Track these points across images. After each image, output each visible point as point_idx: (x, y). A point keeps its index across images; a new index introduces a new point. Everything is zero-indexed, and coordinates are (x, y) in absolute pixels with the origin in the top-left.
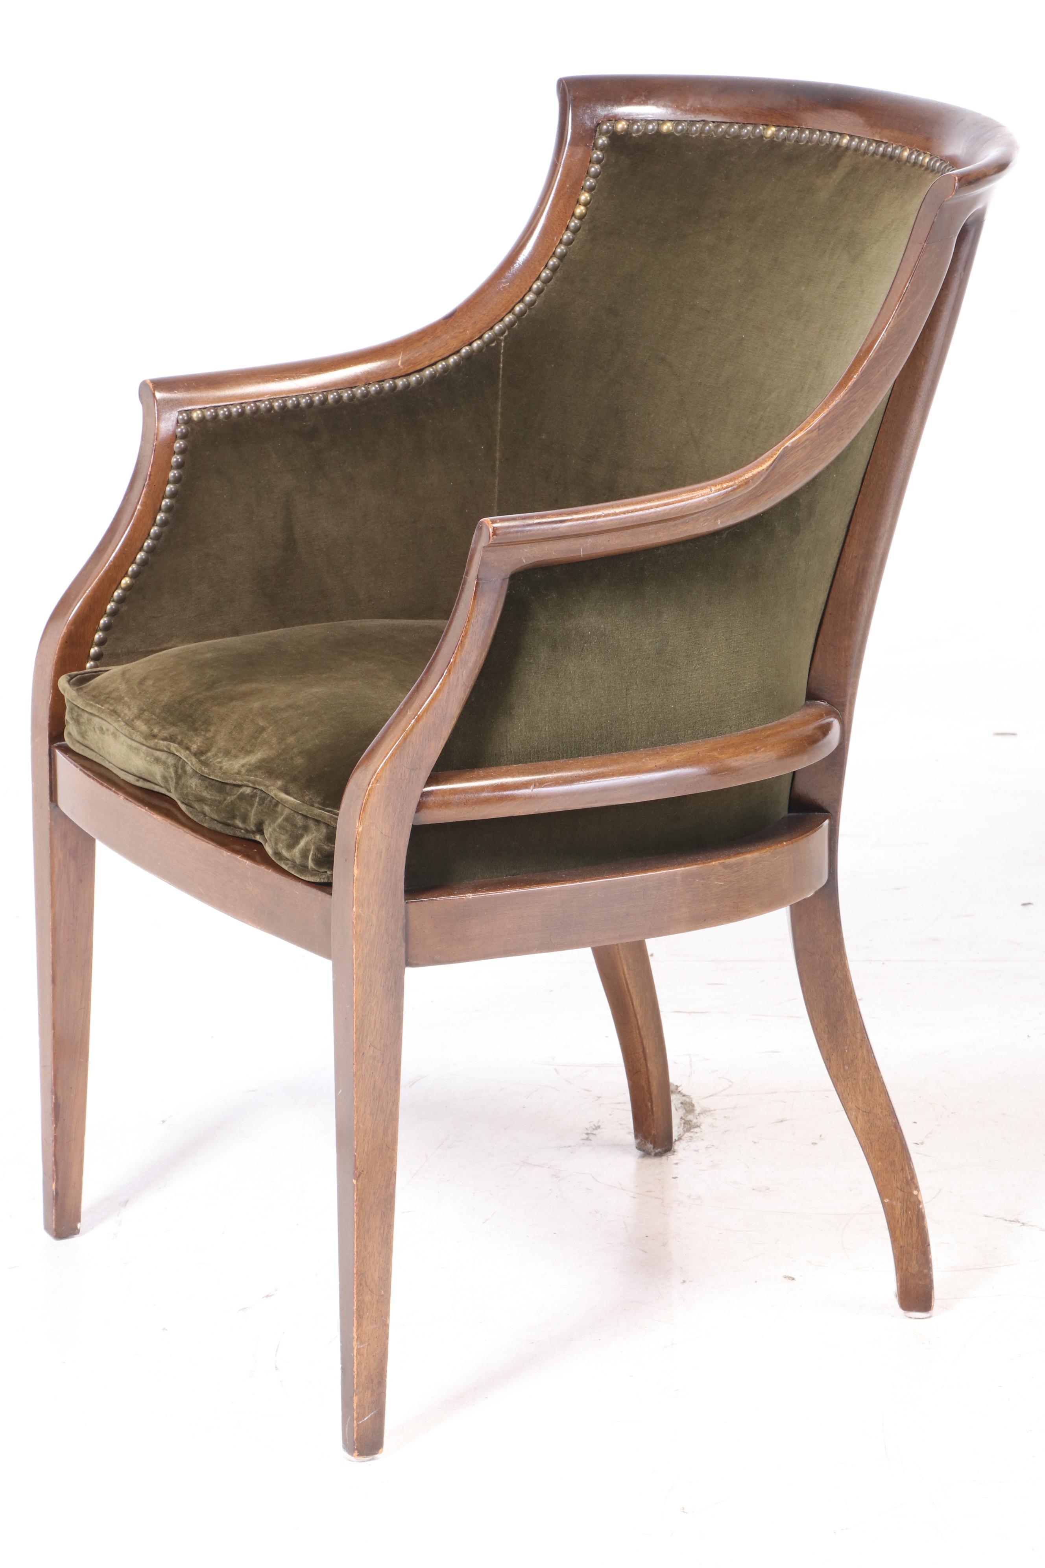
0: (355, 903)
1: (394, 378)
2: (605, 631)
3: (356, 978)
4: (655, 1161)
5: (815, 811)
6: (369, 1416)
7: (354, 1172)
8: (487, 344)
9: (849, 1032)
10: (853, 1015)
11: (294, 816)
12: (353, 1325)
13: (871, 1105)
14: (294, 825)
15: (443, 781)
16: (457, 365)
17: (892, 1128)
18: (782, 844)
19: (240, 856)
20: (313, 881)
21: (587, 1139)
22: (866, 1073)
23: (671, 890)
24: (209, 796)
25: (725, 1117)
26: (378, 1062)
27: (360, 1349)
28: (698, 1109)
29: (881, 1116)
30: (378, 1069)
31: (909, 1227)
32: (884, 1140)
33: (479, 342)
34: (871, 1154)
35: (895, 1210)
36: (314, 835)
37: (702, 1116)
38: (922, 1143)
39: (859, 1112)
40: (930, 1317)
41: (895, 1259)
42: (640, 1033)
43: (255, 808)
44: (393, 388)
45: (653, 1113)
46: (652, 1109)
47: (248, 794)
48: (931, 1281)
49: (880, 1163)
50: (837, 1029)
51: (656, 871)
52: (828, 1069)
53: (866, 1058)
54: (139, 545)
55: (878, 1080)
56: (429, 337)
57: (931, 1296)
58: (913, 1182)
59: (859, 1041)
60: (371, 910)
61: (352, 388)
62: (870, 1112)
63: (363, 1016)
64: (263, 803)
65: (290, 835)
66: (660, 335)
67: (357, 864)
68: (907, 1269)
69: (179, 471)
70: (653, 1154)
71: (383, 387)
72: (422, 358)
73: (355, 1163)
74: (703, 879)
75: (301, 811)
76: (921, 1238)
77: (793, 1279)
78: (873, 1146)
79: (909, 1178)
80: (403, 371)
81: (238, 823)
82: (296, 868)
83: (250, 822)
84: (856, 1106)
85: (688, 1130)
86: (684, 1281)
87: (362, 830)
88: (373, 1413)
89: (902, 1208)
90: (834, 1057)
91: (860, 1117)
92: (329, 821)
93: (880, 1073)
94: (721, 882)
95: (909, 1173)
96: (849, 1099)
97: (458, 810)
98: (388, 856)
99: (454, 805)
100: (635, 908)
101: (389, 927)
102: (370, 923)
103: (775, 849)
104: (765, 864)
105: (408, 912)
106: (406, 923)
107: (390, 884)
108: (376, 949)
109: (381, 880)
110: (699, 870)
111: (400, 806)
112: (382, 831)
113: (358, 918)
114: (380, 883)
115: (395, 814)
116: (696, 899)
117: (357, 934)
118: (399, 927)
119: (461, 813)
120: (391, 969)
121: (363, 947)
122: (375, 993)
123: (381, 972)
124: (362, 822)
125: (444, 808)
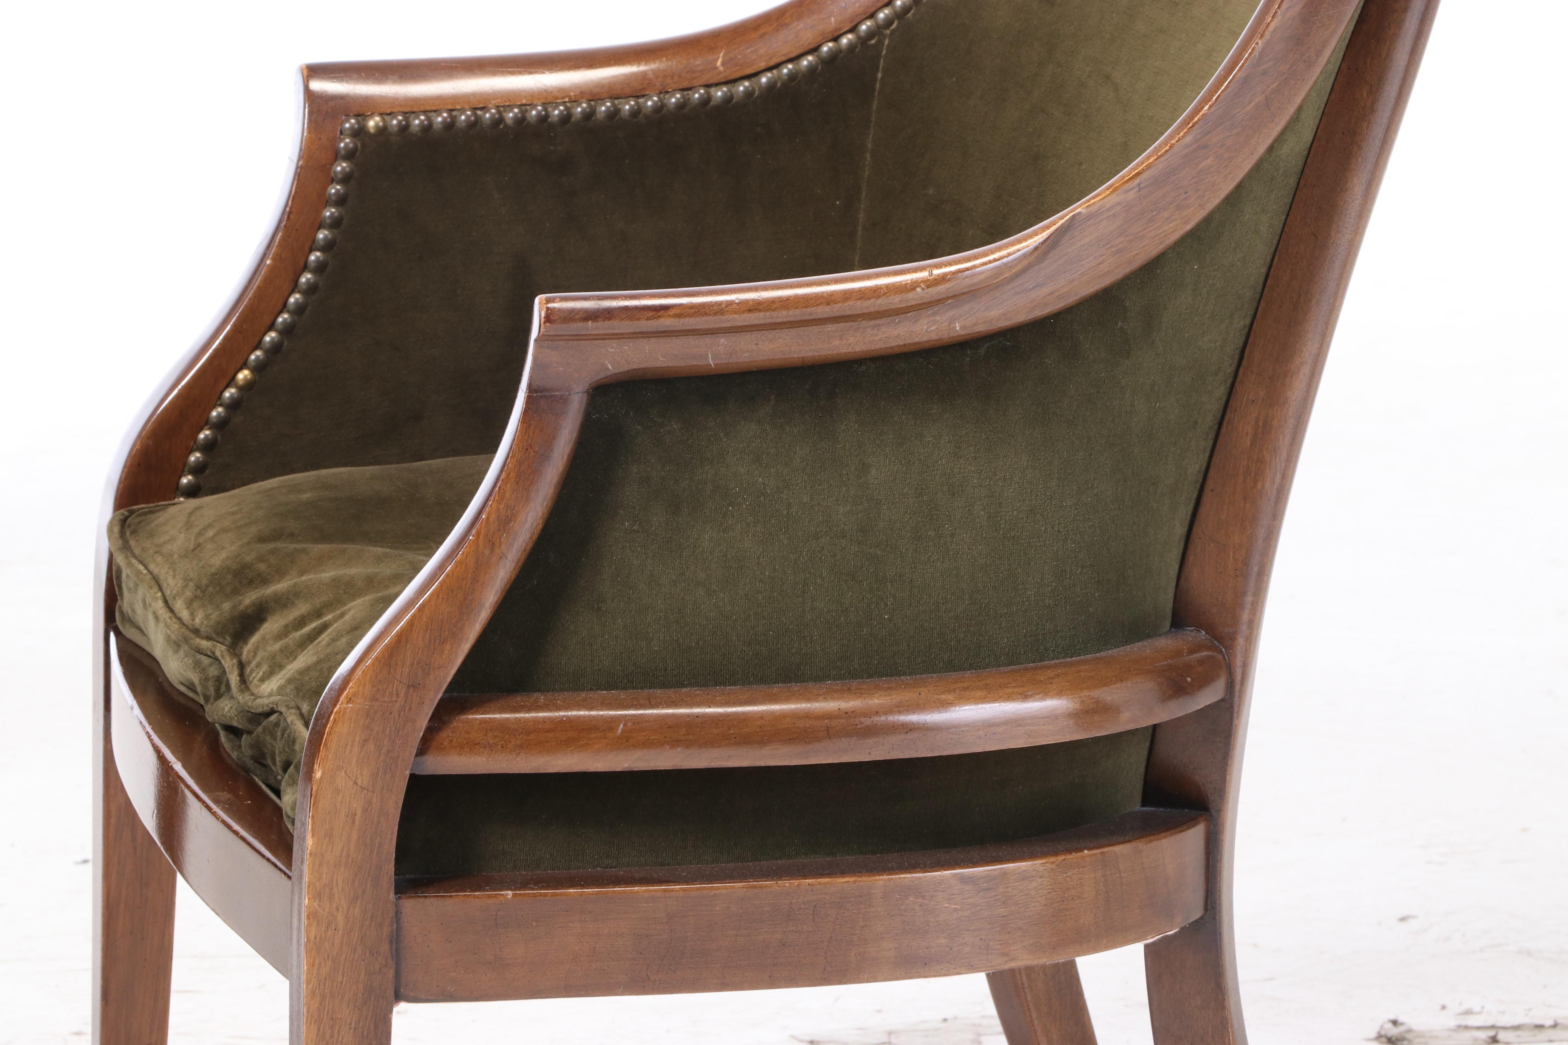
0: (308, 891)
1: (708, 86)
2: (765, 488)
3: (308, 1012)
5: (1184, 807)
8: (863, 41)
15: (472, 708)
16: (812, 69)
23: (862, 911)
33: (850, 36)
44: (706, 101)
54: (267, 321)
56: (771, 25)
60: (335, 906)
61: (638, 97)
66: (1108, 39)
67: (313, 829)
69: (340, 208)
71: (689, 99)
72: (754, 57)
74: (924, 897)
80: (723, 75)
94: (956, 905)
97: (492, 755)
98: (367, 822)
99: (485, 747)
100: (797, 934)
101: (365, 935)
102: (333, 925)
103: (1064, 860)
104: (1042, 881)
105: (401, 913)
106: (397, 932)
107: (368, 866)
108: (343, 969)
109: (353, 859)
110: (915, 882)
111: (389, 743)
112: (356, 780)
113: (312, 916)
114: (352, 862)
115: (380, 754)
116: (907, 928)
117: (310, 941)
118: (384, 936)
119: (496, 761)
120: (368, 1003)
121: (320, 964)
122: (340, 1039)
123: (350, 1007)
124: (321, 763)
125: (468, 750)
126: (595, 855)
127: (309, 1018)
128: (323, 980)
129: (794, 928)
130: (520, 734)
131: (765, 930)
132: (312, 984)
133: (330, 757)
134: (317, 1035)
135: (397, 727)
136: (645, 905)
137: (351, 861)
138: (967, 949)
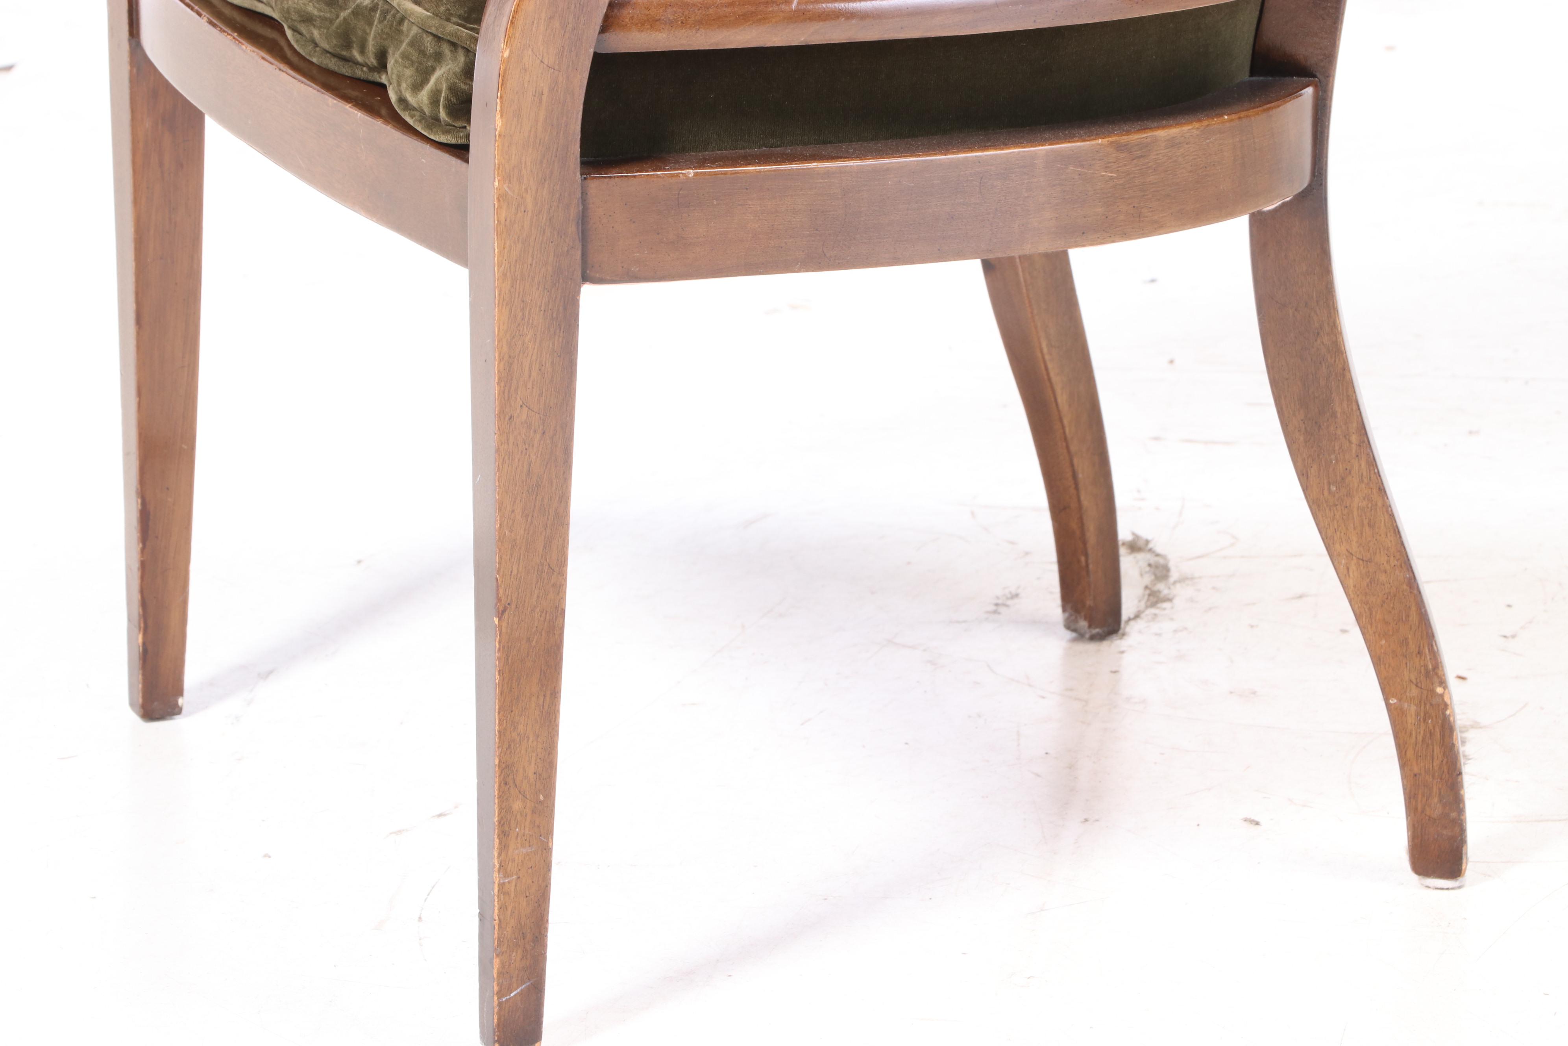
0: (498, 174)
3: (500, 295)
4: (1092, 647)
5: (1292, 75)
6: (518, 990)
7: (496, 605)
9: (1339, 432)
10: (1346, 406)
11: (422, 37)
12: (494, 847)
13: (1371, 549)
14: (422, 52)
17: (1405, 587)
18: (1221, 119)
19: (350, 105)
20: (445, 141)
21: (995, 612)
22: (1364, 499)
23: (1026, 181)
24: (316, 12)
25: (1214, 588)
26: (535, 432)
27: (503, 884)
28: (1174, 575)
29: (1388, 567)
30: (536, 442)
31: (1428, 746)
32: (1392, 605)
34: (1369, 627)
35: (1406, 716)
36: (449, 66)
37: (1178, 585)
38: (1513, 637)
39: (1352, 559)
40: (1460, 887)
41: (1405, 793)
42: (1068, 447)
43: (374, 28)
45: (1088, 572)
46: (1087, 565)
47: (366, 7)
48: (1462, 831)
49: (1383, 642)
50: (1320, 426)
51: (1003, 149)
52: (1304, 490)
53: (1365, 474)
55: (1385, 510)
57: (1461, 854)
58: (1437, 674)
59: (1354, 446)
60: (524, 187)
62: (1370, 561)
63: (510, 357)
64: (385, 18)
65: (417, 69)
67: (501, 110)
68: (1423, 811)
70: (1087, 636)
73: (498, 593)
74: (1082, 166)
75: (430, 27)
76: (1447, 763)
77: (1257, 823)
78: (1374, 613)
79: (1430, 667)
81: (356, 55)
82: (423, 121)
83: (368, 51)
84: (1347, 550)
85: (1153, 605)
86: (1086, 820)
87: (509, 55)
88: (523, 986)
89: (1417, 714)
90: (1313, 471)
91: (1353, 567)
92: (468, 43)
93: (1388, 498)
94: (1111, 172)
95: (1430, 659)
96: (1335, 538)
97: (672, 31)
98: (553, 101)
99: (665, 24)
100: (965, 207)
101: (553, 216)
102: (523, 207)
103: (1208, 126)
104: (1189, 148)
105: (587, 194)
106: (583, 212)
107: (555, 146)
108: (533, 251)
109: (540, 140)
110: (1075, 151)
111: (574, 20)
112: (542, 59)
113: (502, 197)
114: (540, 143)
115: (565, 32)
116: (1067, 197)
117: (501, 224)
118: (571, 218)
119: (676, 37)
120: (557, 285)
121: (510, 246)
122: (531, 321)
123: (540, 288)
124: (509, 42)
125: (649, 27)
126: (761, 134)
127: (501, 301)
128: (514, 263)
129: (962, 200)
130: (699, 10)
131: (935, 203)
132: (503, 266)
133: (517, 35)
134: (509, 318)
135: (582, 3)
136: (821, 181)
137: (538, 142)
138: (1122, 217)
